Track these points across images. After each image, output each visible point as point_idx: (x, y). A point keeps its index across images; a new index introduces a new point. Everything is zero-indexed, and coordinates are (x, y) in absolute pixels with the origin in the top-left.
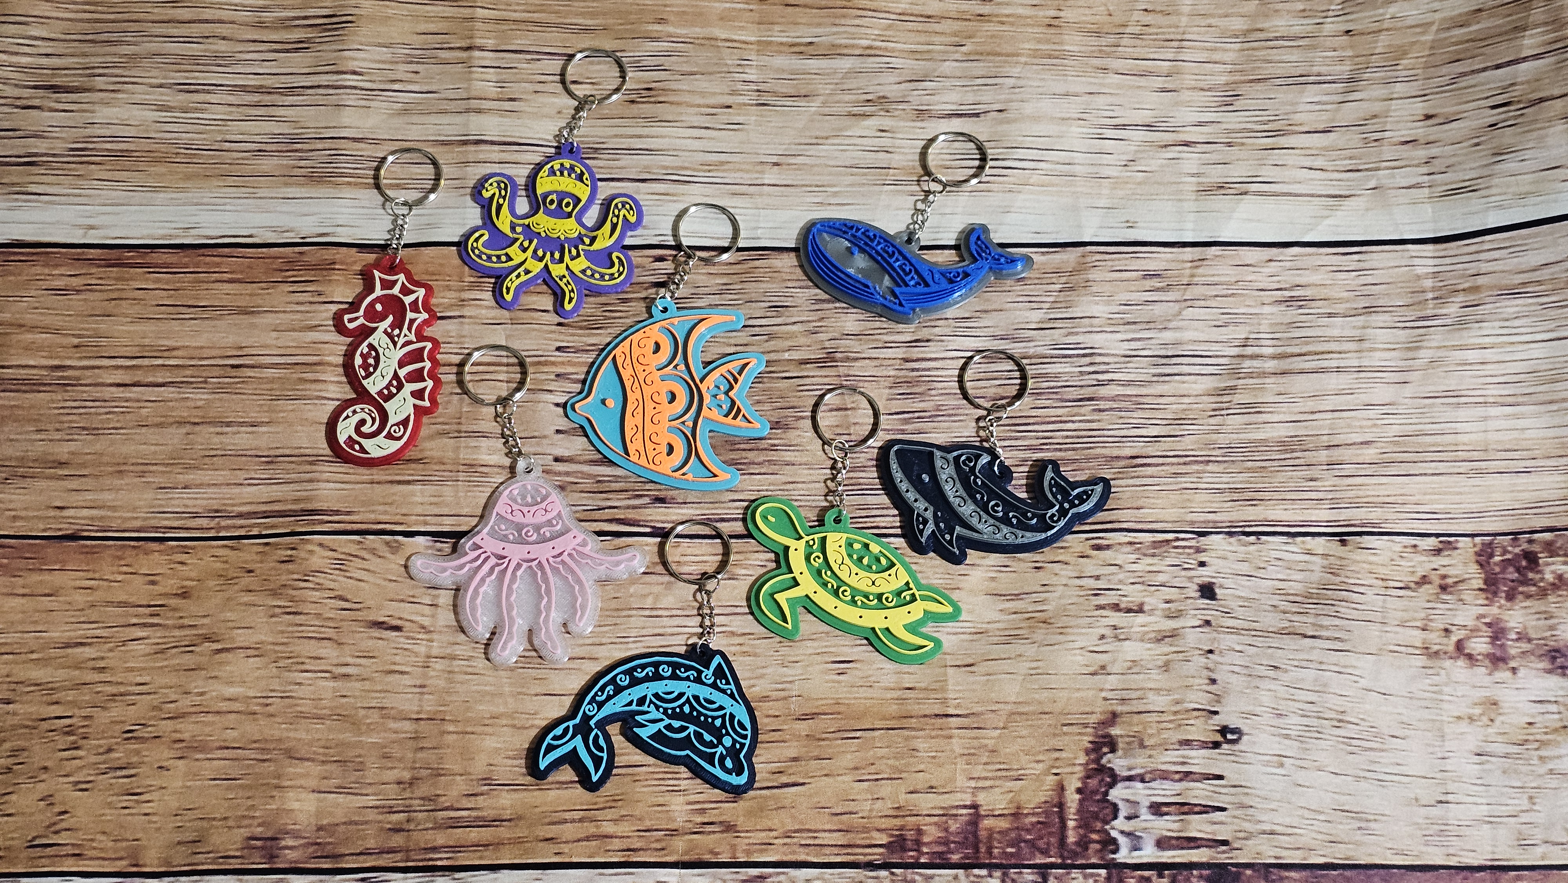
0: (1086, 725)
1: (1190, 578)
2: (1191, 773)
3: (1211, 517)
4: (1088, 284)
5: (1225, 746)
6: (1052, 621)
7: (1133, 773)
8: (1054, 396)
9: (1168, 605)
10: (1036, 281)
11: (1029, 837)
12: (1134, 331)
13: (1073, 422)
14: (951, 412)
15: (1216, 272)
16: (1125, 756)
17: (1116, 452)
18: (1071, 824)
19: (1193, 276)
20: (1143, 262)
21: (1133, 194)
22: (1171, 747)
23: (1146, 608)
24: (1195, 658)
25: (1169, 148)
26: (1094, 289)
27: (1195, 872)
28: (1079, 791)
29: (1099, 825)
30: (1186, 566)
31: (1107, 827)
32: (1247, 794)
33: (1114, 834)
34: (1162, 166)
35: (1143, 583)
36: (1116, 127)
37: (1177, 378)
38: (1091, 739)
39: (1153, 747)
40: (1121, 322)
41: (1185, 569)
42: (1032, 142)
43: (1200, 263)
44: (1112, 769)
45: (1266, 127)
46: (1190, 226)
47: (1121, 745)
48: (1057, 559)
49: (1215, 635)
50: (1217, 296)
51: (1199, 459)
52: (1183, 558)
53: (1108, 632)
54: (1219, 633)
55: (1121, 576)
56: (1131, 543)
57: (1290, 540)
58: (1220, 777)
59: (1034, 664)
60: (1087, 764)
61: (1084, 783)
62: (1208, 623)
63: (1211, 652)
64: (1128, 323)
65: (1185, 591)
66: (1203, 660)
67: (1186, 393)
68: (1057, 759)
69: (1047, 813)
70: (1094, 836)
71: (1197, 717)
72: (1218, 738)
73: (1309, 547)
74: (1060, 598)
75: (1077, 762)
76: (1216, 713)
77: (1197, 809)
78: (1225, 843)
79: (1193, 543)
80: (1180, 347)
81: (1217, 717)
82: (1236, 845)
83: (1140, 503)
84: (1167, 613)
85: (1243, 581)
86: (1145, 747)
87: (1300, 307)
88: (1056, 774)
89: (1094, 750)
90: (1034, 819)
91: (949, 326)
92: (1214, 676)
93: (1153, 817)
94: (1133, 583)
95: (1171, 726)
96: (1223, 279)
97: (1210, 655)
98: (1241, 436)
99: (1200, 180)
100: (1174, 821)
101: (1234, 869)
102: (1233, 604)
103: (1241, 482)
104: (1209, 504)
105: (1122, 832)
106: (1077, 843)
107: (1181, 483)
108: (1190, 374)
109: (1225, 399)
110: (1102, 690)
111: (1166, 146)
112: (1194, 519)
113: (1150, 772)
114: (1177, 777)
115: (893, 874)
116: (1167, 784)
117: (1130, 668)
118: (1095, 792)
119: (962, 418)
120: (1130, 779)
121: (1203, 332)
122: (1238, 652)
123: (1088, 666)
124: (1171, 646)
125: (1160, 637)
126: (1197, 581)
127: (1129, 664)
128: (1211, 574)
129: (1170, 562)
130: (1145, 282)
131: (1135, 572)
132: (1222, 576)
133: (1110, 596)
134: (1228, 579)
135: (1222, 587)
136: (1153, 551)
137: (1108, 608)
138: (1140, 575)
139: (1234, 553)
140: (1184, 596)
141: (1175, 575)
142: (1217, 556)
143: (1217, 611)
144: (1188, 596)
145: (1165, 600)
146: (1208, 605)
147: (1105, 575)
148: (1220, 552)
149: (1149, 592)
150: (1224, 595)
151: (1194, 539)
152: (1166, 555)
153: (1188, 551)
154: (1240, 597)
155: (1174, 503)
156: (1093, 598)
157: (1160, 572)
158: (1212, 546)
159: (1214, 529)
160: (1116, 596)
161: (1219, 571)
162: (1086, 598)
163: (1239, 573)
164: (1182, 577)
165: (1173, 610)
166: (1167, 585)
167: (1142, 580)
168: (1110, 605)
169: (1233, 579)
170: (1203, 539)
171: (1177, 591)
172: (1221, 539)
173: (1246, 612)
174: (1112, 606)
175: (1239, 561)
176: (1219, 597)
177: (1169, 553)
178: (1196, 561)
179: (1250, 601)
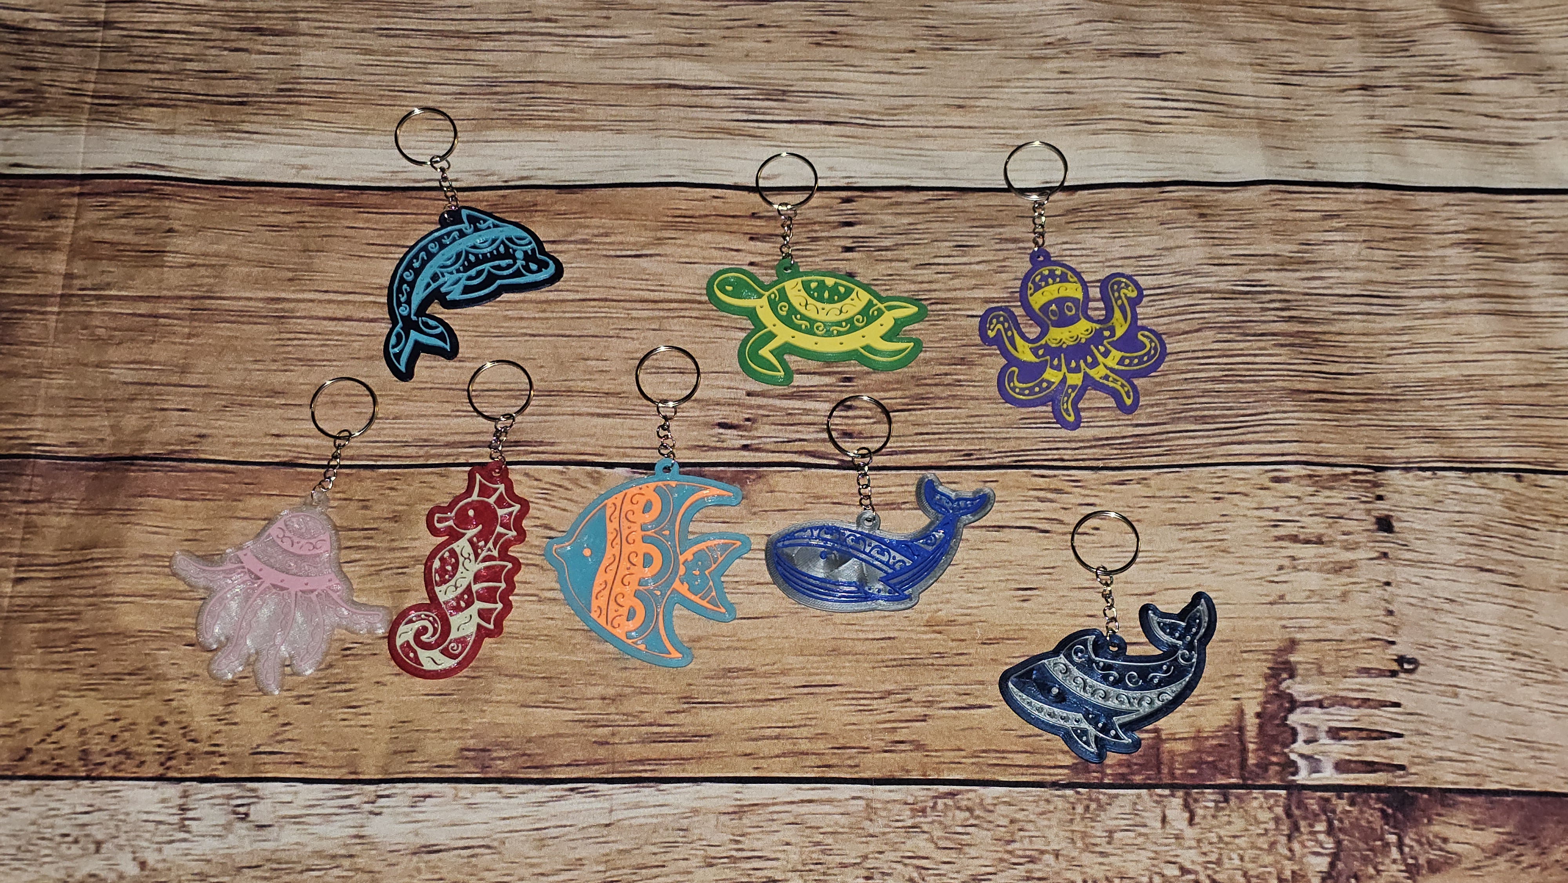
0: (1266, 652)
1: (1368, 512)
2: (1369, 699)
3: (1389, 453)
4: (1270, 222)
5: (1402, 675)
6: (1232, 550)
7: (1310, 699)
9: (1346, 537)
10: (1219, 218)
11: (1210, 759)
12: (1314, 270)
13: (1255, 356)
15: (1394, 216)
16: (1304, 682)
18: (1251, 746)
19: (1373, 217)
20: (1323, 202)
22: (1349, 674)
23: (1325, 539)
24: (1373, 590)
25: (1346, 92)
26: (1275, 228)
27: (1373, 795)
28: (1258, 715)
29: (1277, 748)
30: (1364, 499)
31: (1286, 750)
32: (1423, 722)
33: (1293, 757)
34: (1340, 109)
35: (1321, 515)
36: (1296, 73)
37: (1356, 316)
38: (1270, 665)
39: (1329, 674)
40: (1301, 261)
41: (1363, 502)
43: (1379, 205)
44: (1291, 695)
45: (1442, 72)
47: (1300, 672)
48: (1237, 490)
49: (1391, 566)
50: (1395, 239)
51: (1376, 397)
52: (1361, 491)
53: (1286, 562)
54: (1396, 565)
55: (1300, 509)
56: (1310, 476)
57: (1466, 476)
58: (1397, 705)
60: (1266, 690)
61: (1264, 708)
62: (1385, 555)
63: (1388, 584)
64: (1308, 262)
65: (1362, 524)
66: (1380, 592)
67: (1363, 332)
68: (1238, 684)
69: (1226, 735)
70: (1274, 759)
71: (1375, 647)
72: (1395, 667)
73: (1484, 481)
74: (1239, 529)
75: (1255, 687)
76: (1393, 643)
77: (1374, 735)
78: (1402, 767)
79: (1370, 477)
80: (1358, 287)
81: (1394, 647)
82: (1413, 770)
83: (1319, 437)
84: (1345, 544)
85: (1420, 514)
86: (1323, 674)
87: (1477, 250)
88: (1235, 699)
89: (1272, 676)
90: (1215, 742)
92: (1391, 608)
93: (1332, 742)
94: (1311, 515)
95: (1350, 654)
96: (1401, 223)
97: (1387, 588)
99: (1380, 122)
100: (1352, 746)
101: (1410, 793)
102: (1410, 537)
103: (1418, 420)
104: (1387, 441)
105: (1302, 756)
106: (1257, 765)
107: (1358, 419)
108: (1368, 314)
109: (1402, 338)
110: (1281, 619)
111: (1344, 90)
112: (1370, 454)
113: (1327, 698)
114: (1355, 703)
115: (1078, 793)
116: (1344, 710)
117: (1309, 597)
118: (1273, 717)
120: (1307, 704)
121: (1383, 273)
122: (1416, 584)
123: (1266, 595)
124: (1349, 576)
125: (1337, 568)
126: (1376, 513)
127: (1308, 593)
128: (1388, 507)
129: (1347, 494)
130: (1325, 222)
131: (1314, 504)
132: (1399, 509)
133: (1289, 527)
134: (1406, 512)
135: (1400, 521)
136: (1332, 484)
137: (1287, 539)
138: (1318, 507)
139: (1410, 487)
140: (1361, 529)
141: (1353, 507)
142: (1395, 490)
143: (1394, 543)
144: (1365, 529)
145: (1342, 531)
146: (1385, 538)
147: (1284, 507)
148: (1397, 487)
149: (1328, 524)
150: (1400, 527)
151: (1371, 473)
152: (1344, 488)
153: (1365, 485)
154: (1416, 530)
155: (1353, 438)
156: (1272, 529)
157: (1339, 505)
158: (1388, 480)
159: (1392, 464)
160: (1294, 527)
161: (1396, 504)
162: (1265, 529)
163: (1418, 507)
164: (1360, 510)
165: (1351, 542)
166: (1346, 517)
167: (1322, 512)
168: (1288, 536)
169: (1410, 512)
170: (1379, 474)
171: (1354, 523)
172: (1397, 474)
173: (1424, 545)
174: (1291, 537)
175: (1415, 495)
176: (1396, 530)
177: (1347, 486)
178: (1373, 494)
179: (1426, 533)
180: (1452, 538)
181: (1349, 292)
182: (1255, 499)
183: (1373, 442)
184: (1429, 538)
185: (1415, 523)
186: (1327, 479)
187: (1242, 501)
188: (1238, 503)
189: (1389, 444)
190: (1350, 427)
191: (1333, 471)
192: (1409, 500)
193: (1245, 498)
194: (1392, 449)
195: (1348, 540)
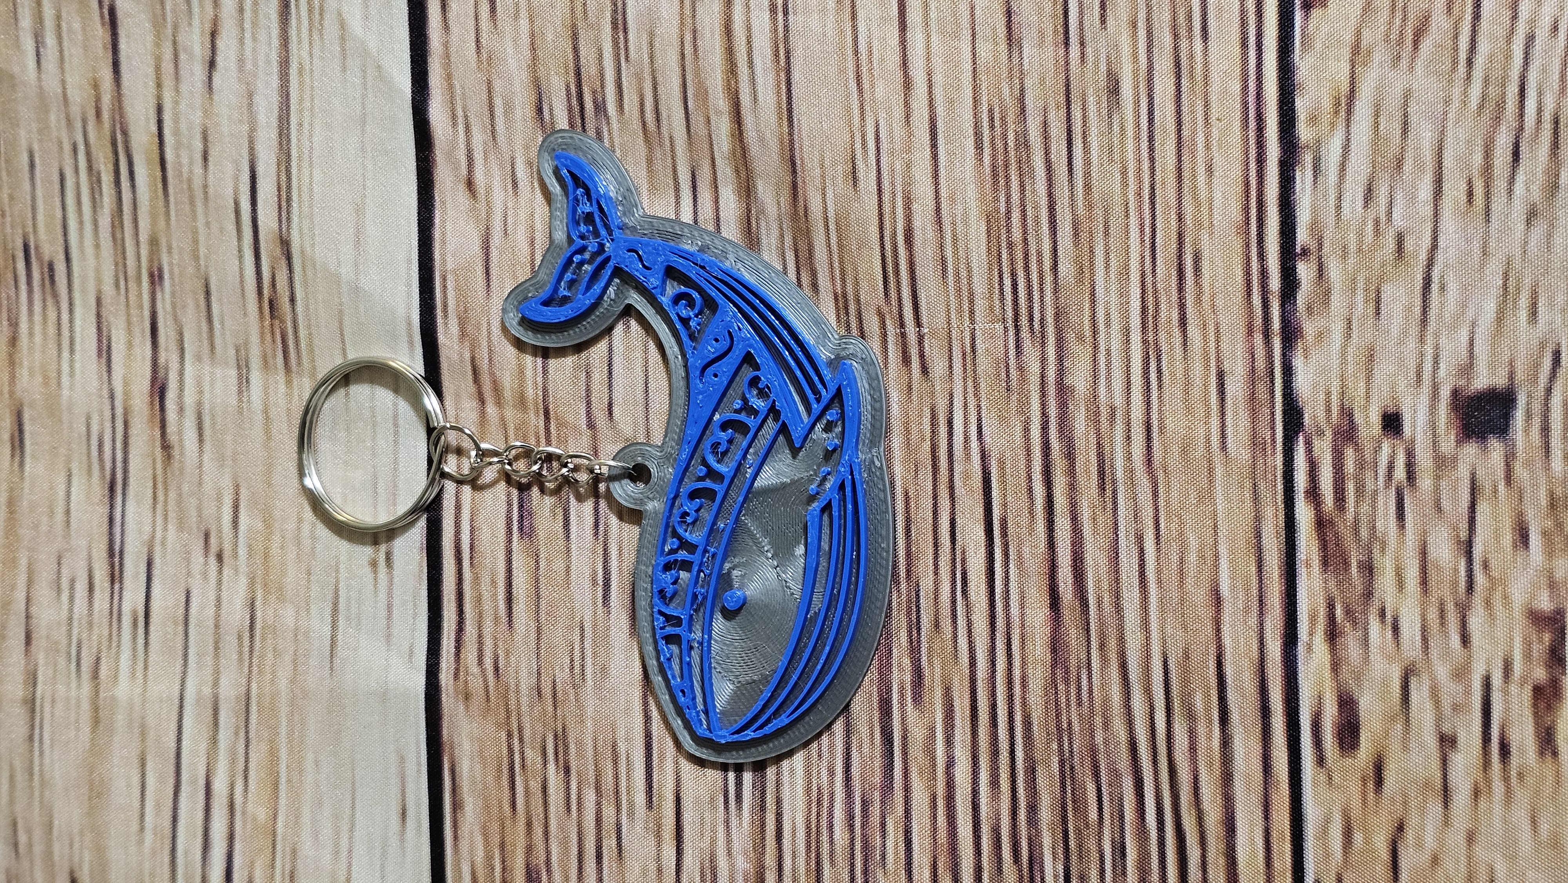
1: (1442, 463)
3: (1236, 388)
4: (547, 691)
8: (875, 811)
9: (1535, 539)
10: (538, 831)
13: (950, 764)
17: (1039, 649)
19: (521, 402)
20: (484, 534)
21: (298, 543)
23: (1545, 604)
25: (172, 437)
26: (562, 676)
30: (1400, 473)
34: (221, 460)
35: (1462, 609)
36: (116, 576)
41: (1410, 477)
42: (158, 806)
43: (485, 380)
45: (107, 179)
48: (1384, 854)
51: (1053, 412)
52: (1375, 482)
55: (1442, 671)
56: (1333, 634)
57: (1307, 158)
65: (1486, 485)
73: (1327, 104)
74: (1511, 858)
79: (1324, 449)
83: (1199, 596)
84: (1559, 542)
85: (1443, 304)
87: (600, 108)
94: (1465, 640)
98: (980, 287)
99: (255, 352)
102: (1523, 342)
103: (1124, 294)
104: (1196, 392)
107: (1130, 472)
109: (872, 325)
111: (166, 447)
112: (1244, 440)
126: (1448, 443)
128: (1424, 400)
129: (1387, 522)
130: (541, 534)
131: (1424, 629)
132: (1428, 366)
133: (1507, 710)
134: (1437, 348)
135: (1468, 368)
136: (1354, 570)
137: (1548, 720)
138: (1433, 615)
139: (1350, 328)
140: (1502, 487)
141: (1429, 509)
142: (1362, 376)
143: (1549, 391)
144: (1501, 473)
145: (1515, 546)
146: (1529, 416)
147: (1439, 719)
148: (1351, 368)
149: (1491, 590)
150: (1492, 366)
151: (1308, 444)
152: (1364, 533)
153: (1350, 466)
154: (1500, 319)
155: (1193, 495)
156: (1515, 761)
157: (1424, 553)
158: (1328, 394)
159: (1272, 381)
160: (1506, 692)
161: (1412, 375)
162: (1514, 780)
163: (1417, 310)
164: (1437, 489)
165: (1549, 523)
166: (1464, 535)
167: (1450, 607)
168: (1536, 715)
169: (1437, 335)
170: (1307, 420)
171: (1483, 508)
172: (1306, 364)
173: (1551, 303)
174: (1542, 705)
175: (1378, 312)
176: (1500, 381)
177: (1356, 521)
178: (1380, 442)
179: (1511, 289)
180: (1532, 215)
182: (1413, 803)
183: (1202, 432)
184: (1527, 281)
185: (1473, 324)
186: (1339, 583)
187: (1419, 845)
188: (1427, 857)
189: (1206, 386)
190: (1155, 494)
191: (1308, 565)
192: (1395, 331)
193: (1410, 835)
194: (1221, 376)
195: (1545, 534)
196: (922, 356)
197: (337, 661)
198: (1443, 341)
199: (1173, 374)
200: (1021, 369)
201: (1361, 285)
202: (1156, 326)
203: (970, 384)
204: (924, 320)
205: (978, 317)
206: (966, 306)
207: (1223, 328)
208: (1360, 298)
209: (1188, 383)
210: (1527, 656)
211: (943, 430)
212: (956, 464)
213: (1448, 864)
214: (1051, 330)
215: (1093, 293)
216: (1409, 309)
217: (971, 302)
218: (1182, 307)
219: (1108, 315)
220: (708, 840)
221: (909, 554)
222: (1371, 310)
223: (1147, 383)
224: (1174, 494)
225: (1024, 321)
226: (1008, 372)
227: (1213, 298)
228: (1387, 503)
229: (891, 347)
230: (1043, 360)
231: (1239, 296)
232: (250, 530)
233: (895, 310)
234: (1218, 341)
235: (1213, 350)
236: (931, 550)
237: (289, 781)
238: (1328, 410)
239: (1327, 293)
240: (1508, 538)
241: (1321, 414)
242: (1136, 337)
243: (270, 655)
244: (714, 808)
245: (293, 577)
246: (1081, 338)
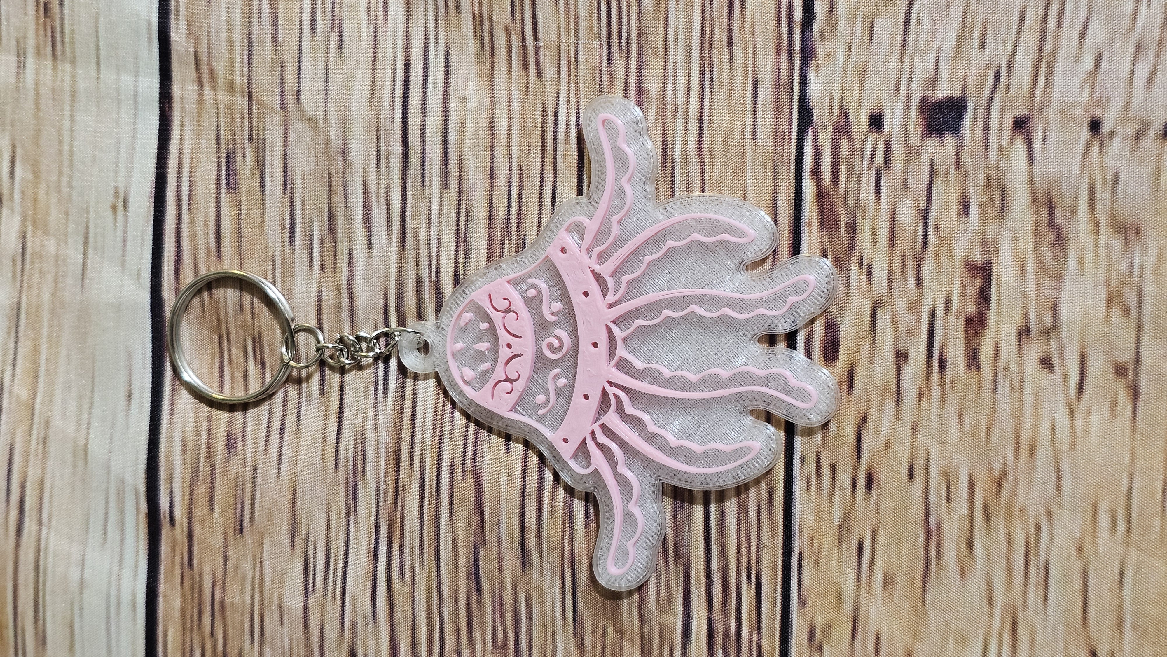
1: (911, 152)
3: (765, 93)
6: (997, 467)
9: (974, 209)
12: (349, 219)
14: (509, 622)
15: (224, 35)
19: (231, 86)
20: (200, 188)
21: (58, 190)
23: (978, 257)
24: (1110, 161)
30: (880, 159)
35: (919, 261)
37: (452, 137)
40: (329, 245)
41: (887, 161)
43: (205, 69)
46: (127, 80)
48: (852, 439)
49: (1051, 112)
50: (275, 39)
52: (861, 165)
53: (1032, 350)
54: (1046, 103)
55: (901, 305)
59: (1104, 521)
62: (1020, 125)
63: (1095, 126)
64: (332, 229)
66: (1116, 144)
67: (485, 124)
74: (944, 444)
79: (826, 139)
80: (385, 123)
84: (991, 213)
85: (919, 34)
91: (323, 606)
92: (1157, 126)
94: (919, 282)
96: (238, 23)
97: (1106, 127)
98: (583, 13)
102: (974, 63)
103: (689, 21)
104: (737, 96)
107: (685, 154)
108: (445, 110)
109: (501, 39)
112: (770, 131)
117: (1126, 312)
119: (522, 599)
121: (352, 74)
122: (1097, 64)
123: (1114, 404)
124: (1074, 212)
125: (1052, 236)
126: (915, 138)
127: (1116, 312)
128: (900, 105)
129: (868, 194)
130: (243, 188)
131: (890, 274)
132: (904, 81)
133: (946, 334)
134: (912, 67)
135: (933, 82)
136: (842, 229)
137: (975, 343)
138: (897, 263)
139: (850, 50)
140: (952, 171)
141: (899, 186)
142: (857, 87)
143: (990, 100)
144: (952, 161)
145: (959, 215)
146: (975, 119)
147: (896, 340)
148: (849, 80)
149: (940, 246)
150: (951, 81)
151: (815, 136)
152: (851, 202)
153: (844, 153)
154: (959, 46)
155: (730, 172)
156: (949, 372)
157: (893, 218)
158: (832, 99)
159: (792, 88)
160: (946, 322)
161: (893, 86)
162: (948, 387)
163: (900, 38)
164: (905, 170)
165: (985, 198)
166: (923, 205)
167: (910, 258)
168: (966, 338)
169: (912, 57)
170: (815, 118)
171: (937, 186)
172: (817, 76)
173: (996, 35)
174: (971, 332)
175: (871, 40)
176: (956, 93)
177: (846, 194)
178: (866, 137)
179: (968, 25)
181: (398, 148)
182: (875, 402)
183: (739, 124)
184: (980, 18)
185: (939, 50)
186: (831, 239)
187: (877, 432)
188: (882, 442)
189: (744, 91)
190: (703, 171)
191: (810, 226)
192: (882, 53)
193: (870, 424)
194: (755, 84)
195: (981, 205)
196: (538, 63)
197: (87, 281)
198: (916, 63)
199: (721, 82)
200: (610, 74)
201: (860, 18)
202: (711, 46)
203: (573, 85)
204: (541, 35)
205: (581, 34)
206: (572, 26)
207: (759, 48)
208: (859, 29)
209: (731, 89)
210: (963, 295)
211: (550, 120)
212: (559, 146)
213: (897, 446)
214: (634, 46)
215: (666, 19)
216: (893, 37)
217: (576, 23)
218: (730, 31)
219: (676, 36)
220: (361, 418)
221: (519, 211)
222: (866, 38)
223: (702, 89)
224: (716, 171)
225: (615, 39)
226: (601, 77)
227: (752, 27)
228: (869, 180)
229: (514, 56)
230: (627, 68)
231: (772, 24)
232: (23, 179)
233: (519, 27)
234: (754, 58)
235: (751, 65)
236: (536, 210)
237: (47, 370)
238: (831, 110)
239: (836, 23)
240: (954, 208)
241: (825, 113)
242: (696, 54)
243: (37, 275)
244: (366, 396)
245: (55, 216)
246: (655, 53)
